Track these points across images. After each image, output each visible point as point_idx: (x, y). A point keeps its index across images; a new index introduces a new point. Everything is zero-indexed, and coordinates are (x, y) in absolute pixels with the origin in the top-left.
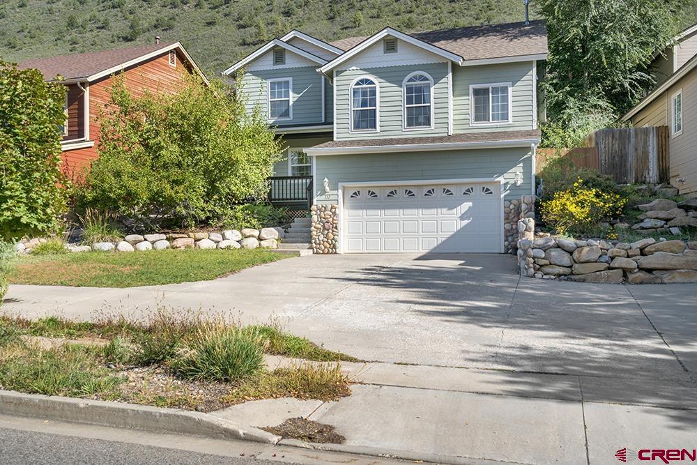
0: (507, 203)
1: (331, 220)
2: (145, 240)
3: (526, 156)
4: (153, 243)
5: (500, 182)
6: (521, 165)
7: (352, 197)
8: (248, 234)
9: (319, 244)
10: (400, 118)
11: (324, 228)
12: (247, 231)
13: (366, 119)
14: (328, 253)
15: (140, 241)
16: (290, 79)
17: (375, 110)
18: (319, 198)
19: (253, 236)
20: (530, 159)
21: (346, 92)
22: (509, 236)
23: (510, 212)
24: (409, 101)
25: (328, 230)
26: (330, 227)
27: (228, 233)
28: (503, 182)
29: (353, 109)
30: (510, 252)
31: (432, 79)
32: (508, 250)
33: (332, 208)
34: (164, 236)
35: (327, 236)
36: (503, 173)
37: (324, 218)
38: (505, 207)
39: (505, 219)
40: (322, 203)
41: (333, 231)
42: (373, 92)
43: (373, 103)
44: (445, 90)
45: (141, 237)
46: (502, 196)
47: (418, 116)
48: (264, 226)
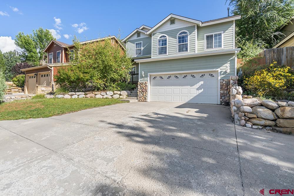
0: (222, 81)
1: (145, 88)
2: (76, 94)
3: (232, 58)
4: (78, 95)
5: (218, 71)
6: (229, 62)
7: (153, 79)
8: (115, 93)
9: (140, 97)
10: (175, 49)
11: (142, 91)
12: (115, 92)
13: (163, 50)
14: (143, 101)
15: (74, 95)
16: (142, 42)
17: (166, 47)
18: (141, 79)
19: (117, 94)
20: (234, 59)
21: (156, 41)
22: (223, 96)
23: (223, 85)
24: (179, 42)
25: (144, 92)
26: (144, 91)
27: (108, 93)
28: (219, 71)
29: (158, 47)
30: (223, 104)
31: (189, 33)
32: (222, 103)
33: (145, 83)
34: (84, 93)
35: (143, 95)
36: (220, 67)
37: (142, 87)
38: (220, 83)
39: (220, 89)
40: (142, 81)
41: (145, 92)
42: (166, 40)
43: (166, 44)
44: (194, 36)
45: (74, 93)
46: (219, 78)
47: (183, 47)
48: (123, 90)
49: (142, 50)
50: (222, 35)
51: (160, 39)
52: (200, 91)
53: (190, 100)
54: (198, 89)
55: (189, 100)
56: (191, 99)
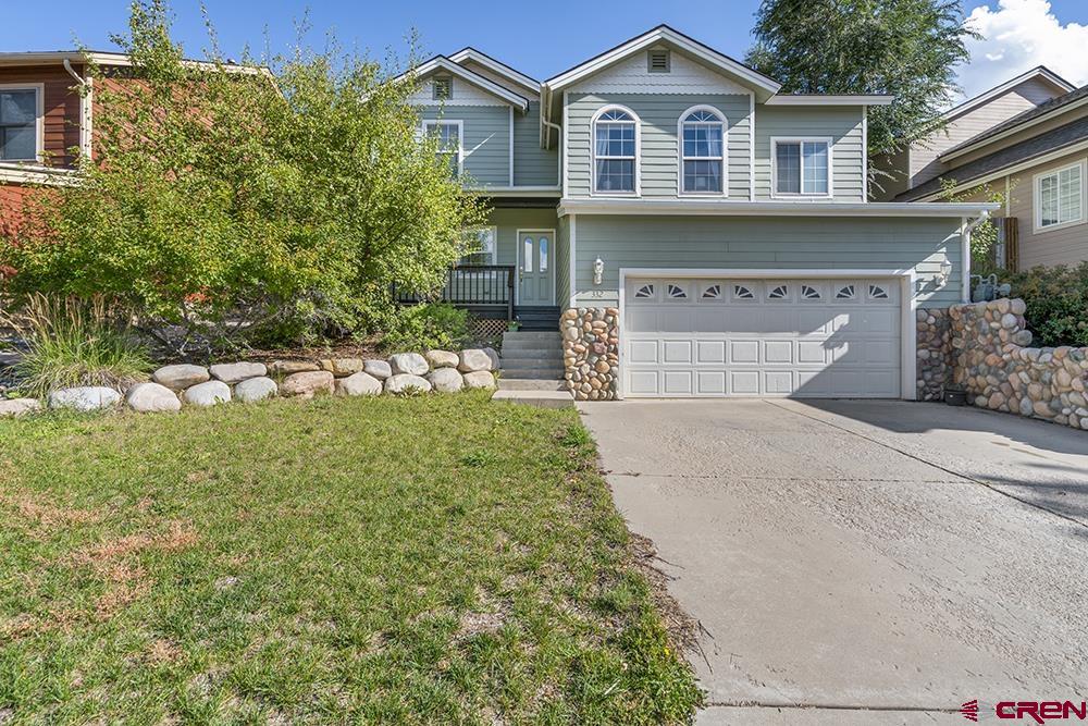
0: (923, 314)
1: (606, 336)
2: (213, 377)
3: (952, 236)
4: (234, 384)
5: (909, 276)
6: (944, 250)
7: (638, 295)
8: (440, 362)
9: (582, 382)
10: (673, 176)
11: (592, 351)
12: (439, 356)
13: (617, 174)
14: (599, 399)
15: (197, 382)
16: (460, 123)
17: (633, 161)
18: (581, 295)
19: (449, 365)
20: (960, 239)
21: (586, 129)
22: (927, 370)
23: (928, 330)
24: (689, 150)
25: (599, 355)
26: (603, 349)
27: (403, 360)
28: (913, 279)
29: (596, 157)
30: (928, 397)
31: (726, 121)
32: (926, 393)
33: (607, 315)
34: (261, 368)
35: (597, 367)
36: (916, 263)
37: (591, 333)
38: (918, 321)
39: (918, 342)
40: (587, 304)
41: (609, 358)
42: (630, 134)
43: (630, 149)
44: (745, 138)
45: (200, 371)
46: (914, 304)
47: (703, 174)
48: (466, 345)
49: (461, 159)
50: (830, 150)
51: (606, 125)
52: (840, 352)
53: (801, 388)
54: (828, 345)
55: (796, 387)
56: (803, 383)
